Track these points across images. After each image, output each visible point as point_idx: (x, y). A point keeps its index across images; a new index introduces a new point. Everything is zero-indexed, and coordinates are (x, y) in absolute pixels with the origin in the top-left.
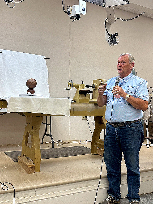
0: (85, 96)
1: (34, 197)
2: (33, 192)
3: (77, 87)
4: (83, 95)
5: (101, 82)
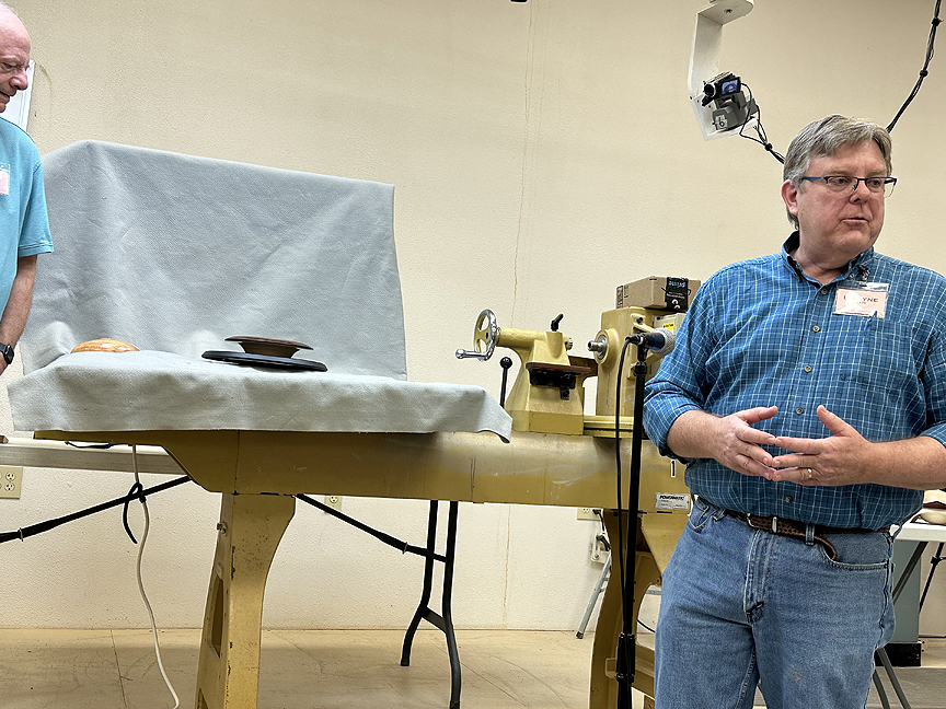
0: (565, 396)
3: (523, 346)
4: (551, 391)
5: (640, 321)
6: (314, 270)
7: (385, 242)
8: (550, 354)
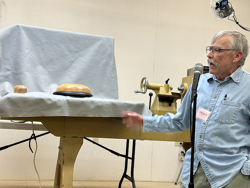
6: (89, 65)
7: (111, 56)
8: (165, 92)
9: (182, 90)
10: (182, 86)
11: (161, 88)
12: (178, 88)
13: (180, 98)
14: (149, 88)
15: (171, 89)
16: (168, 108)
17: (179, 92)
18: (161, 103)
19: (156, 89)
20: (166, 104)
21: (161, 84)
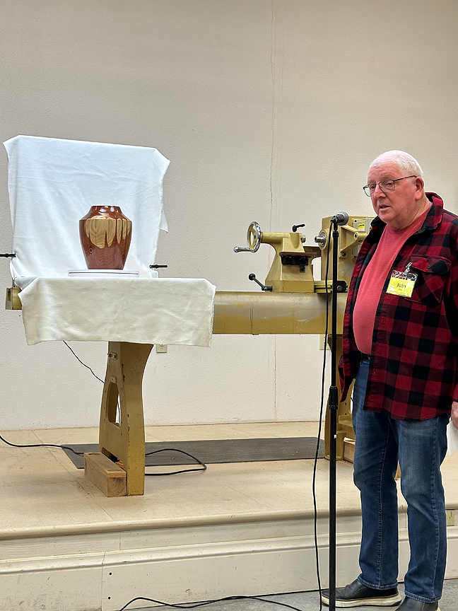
1: (116, 555)
2: (113, 541)
8: (292, 246)
9: (323, 241)
10: (322, 233)
11: (284, 240)
12: (316, 239)
13: (319, 255)
14: (262, 240)
15: (304, 241)
16: (297, 276)
17: (317, 245)
18: (285, 267)
19: (276, 242)
20: (294, 268)
21: (284, 232)
